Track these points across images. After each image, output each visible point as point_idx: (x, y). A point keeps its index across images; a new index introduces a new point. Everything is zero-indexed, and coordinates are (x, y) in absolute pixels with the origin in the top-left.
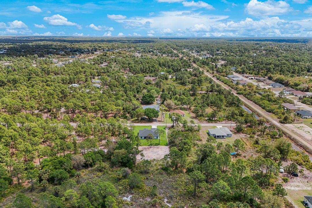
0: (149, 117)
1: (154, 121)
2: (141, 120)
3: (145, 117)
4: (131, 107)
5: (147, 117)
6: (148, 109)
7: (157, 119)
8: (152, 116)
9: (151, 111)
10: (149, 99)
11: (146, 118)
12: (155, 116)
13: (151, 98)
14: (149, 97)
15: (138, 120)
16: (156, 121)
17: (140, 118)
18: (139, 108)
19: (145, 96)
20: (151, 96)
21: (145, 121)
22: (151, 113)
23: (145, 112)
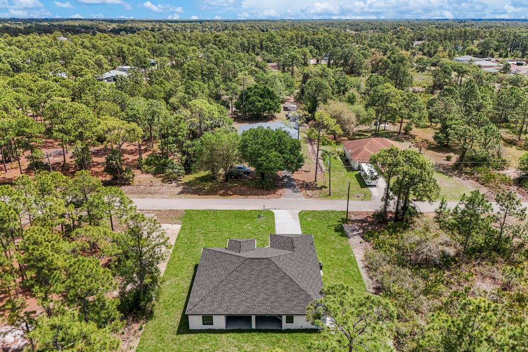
0: (259, 167)
1: (283, 186)
2: (227, 181)
3: (246, 166)
4: (182, 125)
5: (252, 169)
6: (255, 134)
7: (295, 176)
8: (272, 165)
9: (268, 141)
10: (259, 101)
11: (248, 173)
12: (286, 162)
13: (266, 101)
14: (261, 96)
15: (212, 178)
16: (289, 184)
17: (221, 171)
18: (217, 129)
19: (246, 93)
20: (267, 94)
21: (244, 184)
22: (268, 148)
23: (243, 147)
